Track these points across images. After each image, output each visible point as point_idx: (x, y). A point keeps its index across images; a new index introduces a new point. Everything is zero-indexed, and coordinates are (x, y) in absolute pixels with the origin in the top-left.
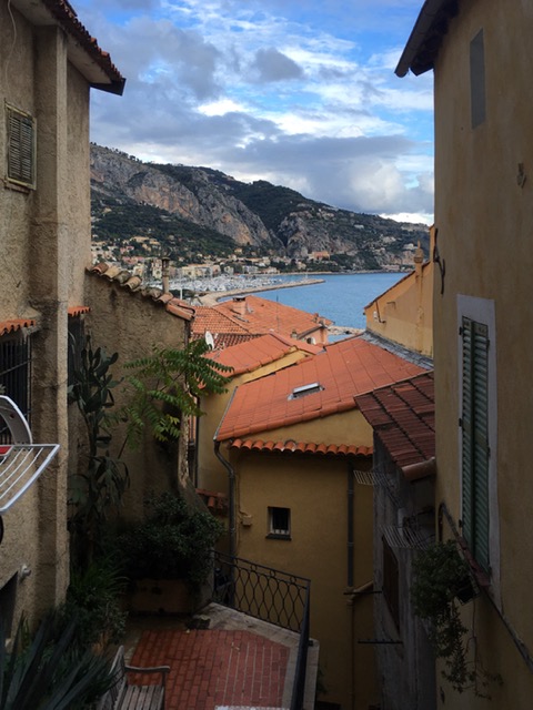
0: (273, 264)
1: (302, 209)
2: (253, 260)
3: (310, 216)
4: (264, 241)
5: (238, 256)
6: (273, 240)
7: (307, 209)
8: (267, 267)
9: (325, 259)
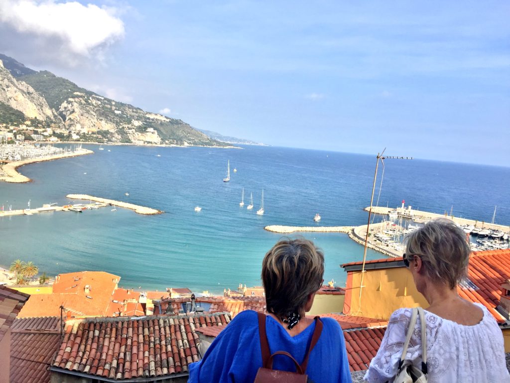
0: (54, 134)
1: (78, 96)
2: (40, 130)
3: (83, 102)
4: (48, 117)
5: (27, 126)
6: (55, 116)
7: (81, 97)
8: (50, 136)
9: (93, 133)
